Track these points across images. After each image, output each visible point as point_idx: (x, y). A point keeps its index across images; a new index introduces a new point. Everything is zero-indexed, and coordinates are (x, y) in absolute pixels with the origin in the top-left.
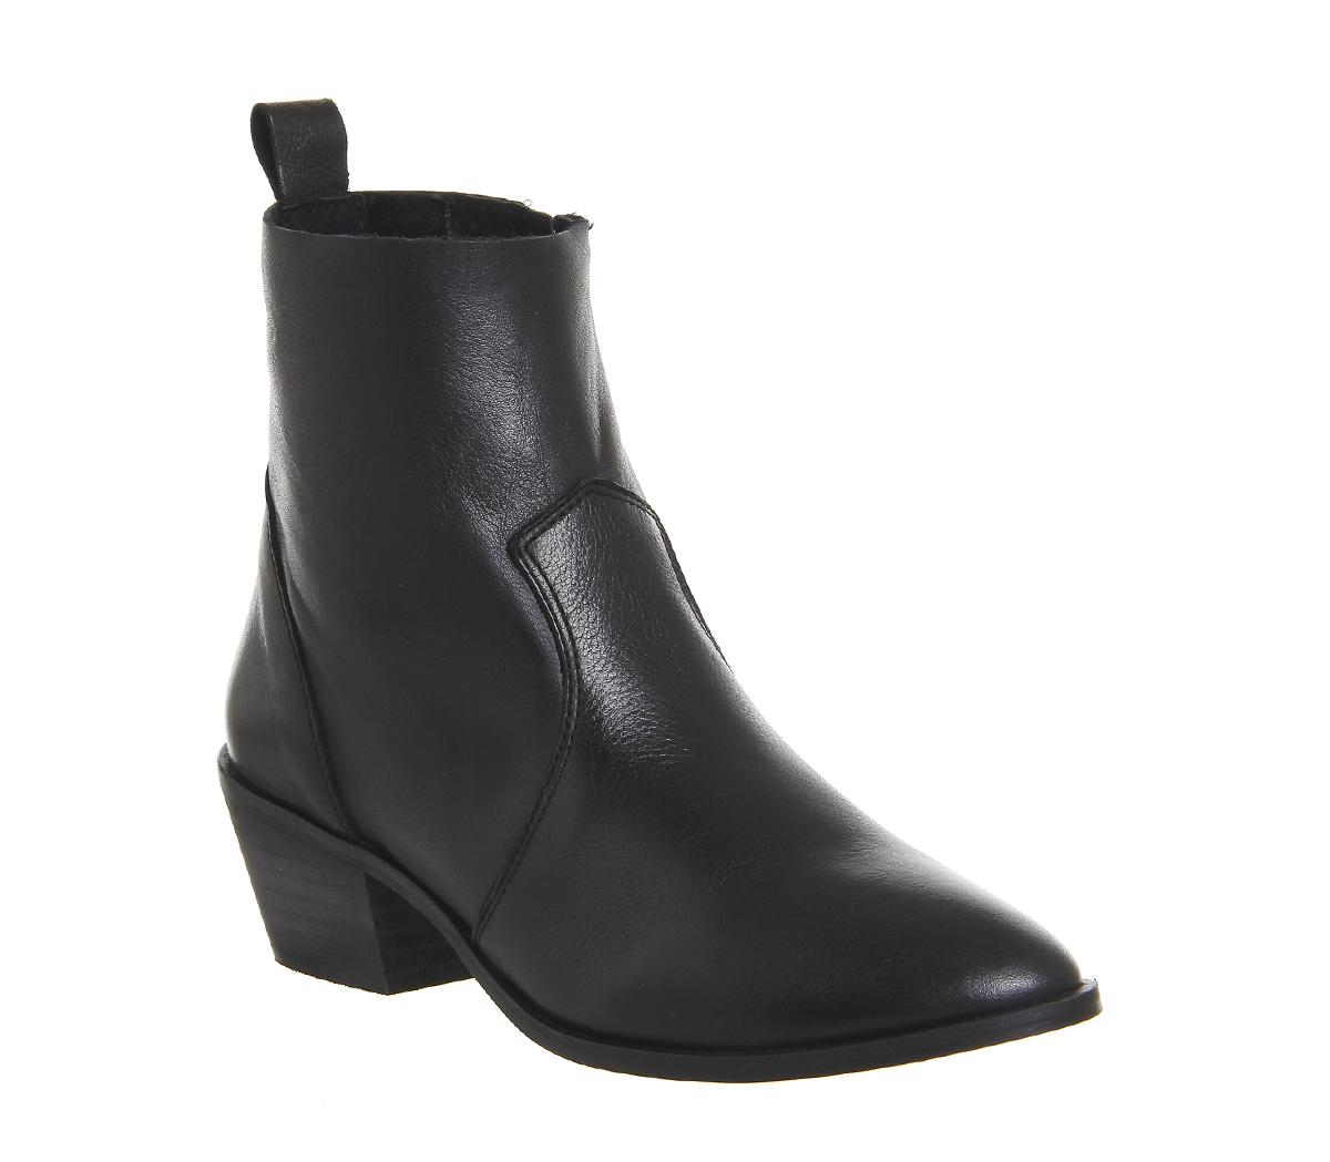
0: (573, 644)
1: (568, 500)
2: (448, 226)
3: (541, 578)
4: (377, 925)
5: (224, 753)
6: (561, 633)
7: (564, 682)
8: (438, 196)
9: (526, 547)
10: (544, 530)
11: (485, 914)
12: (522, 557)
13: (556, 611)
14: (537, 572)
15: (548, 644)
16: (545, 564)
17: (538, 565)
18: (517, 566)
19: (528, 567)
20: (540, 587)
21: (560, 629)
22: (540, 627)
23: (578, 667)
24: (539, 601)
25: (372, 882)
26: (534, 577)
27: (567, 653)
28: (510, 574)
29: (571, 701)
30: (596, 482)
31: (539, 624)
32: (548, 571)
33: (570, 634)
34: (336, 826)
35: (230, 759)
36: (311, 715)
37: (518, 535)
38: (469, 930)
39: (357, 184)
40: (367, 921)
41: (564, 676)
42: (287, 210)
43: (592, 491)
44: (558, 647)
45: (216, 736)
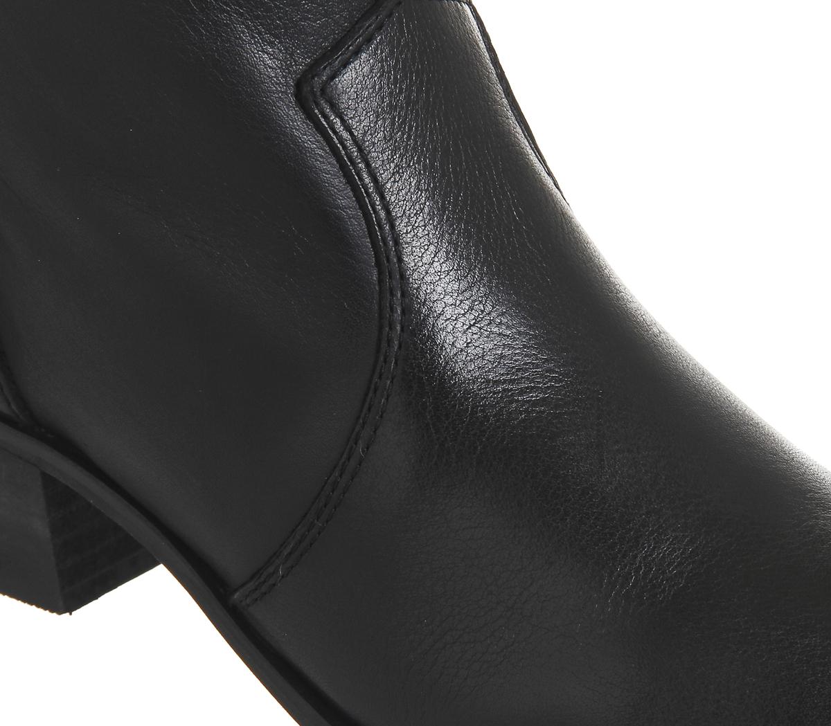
0: (392, 227)
3: (345, 135)
6: (375, 212)
7: (380, 281)
9: (321, 88)
10: (345, 65)
12: (317, 105)
13: (367, 181)
14: (338, 126)
15: (356, 226)
17: (340, 116)
18: (310, 116)
19: (326, 117)
20: (345, 147)
21: (373, 205)
22: (343, 202)
23: (400, 260)
24: (343, 166)
25: (49, 482)
26: (335, 132)
27: (384, 241)
28: (301, 129)
29: (391, 310)
31: (344, 199)
32: (353, 123)
33: (388, 212)
37: (311, 72)
40: (40, 527)
41: (380, 273)
44: (371, 233)
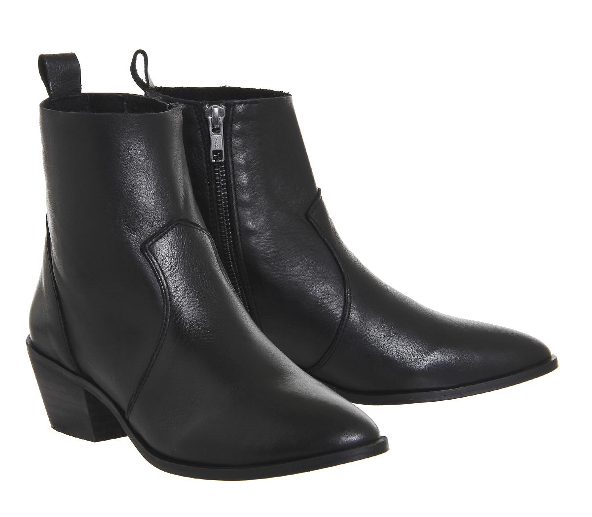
0: (169, 290)
1: (168, 227)
2: (125, 108)
3: (155, 261)
4: (89, 412)
5: (29, 337)
6: (163, 285)
7: (164, 306)
8: (120, 95)
9: (149, 248)
10: (157, 240)
11: (130, 406)
12: (147, 251)
13: (161, 276)
14: (153, 258)
16: (157, 255)
17: (154, 256)
18: (144, 255)
19: (149, 256)
20: (154, 265)
21: (163, 283)
24: (154, 271)
25: (86, 393)
26: (152, 261)
27: (166, 294)
28: (142, 259)
29: (167, 315)
30: (181, 220)
31: (154, 280)
32: (158, 258)
33: (168, 285)
34: (72, 369)
35: (31, 341)
36: (61, 321)
37: (146, 242)
38: (124, 413)
39: (85, 89)
41: (164, 304)
42: (53, 101)
43: (179, 223)
44: (162, 292)
45: (26, 331)
